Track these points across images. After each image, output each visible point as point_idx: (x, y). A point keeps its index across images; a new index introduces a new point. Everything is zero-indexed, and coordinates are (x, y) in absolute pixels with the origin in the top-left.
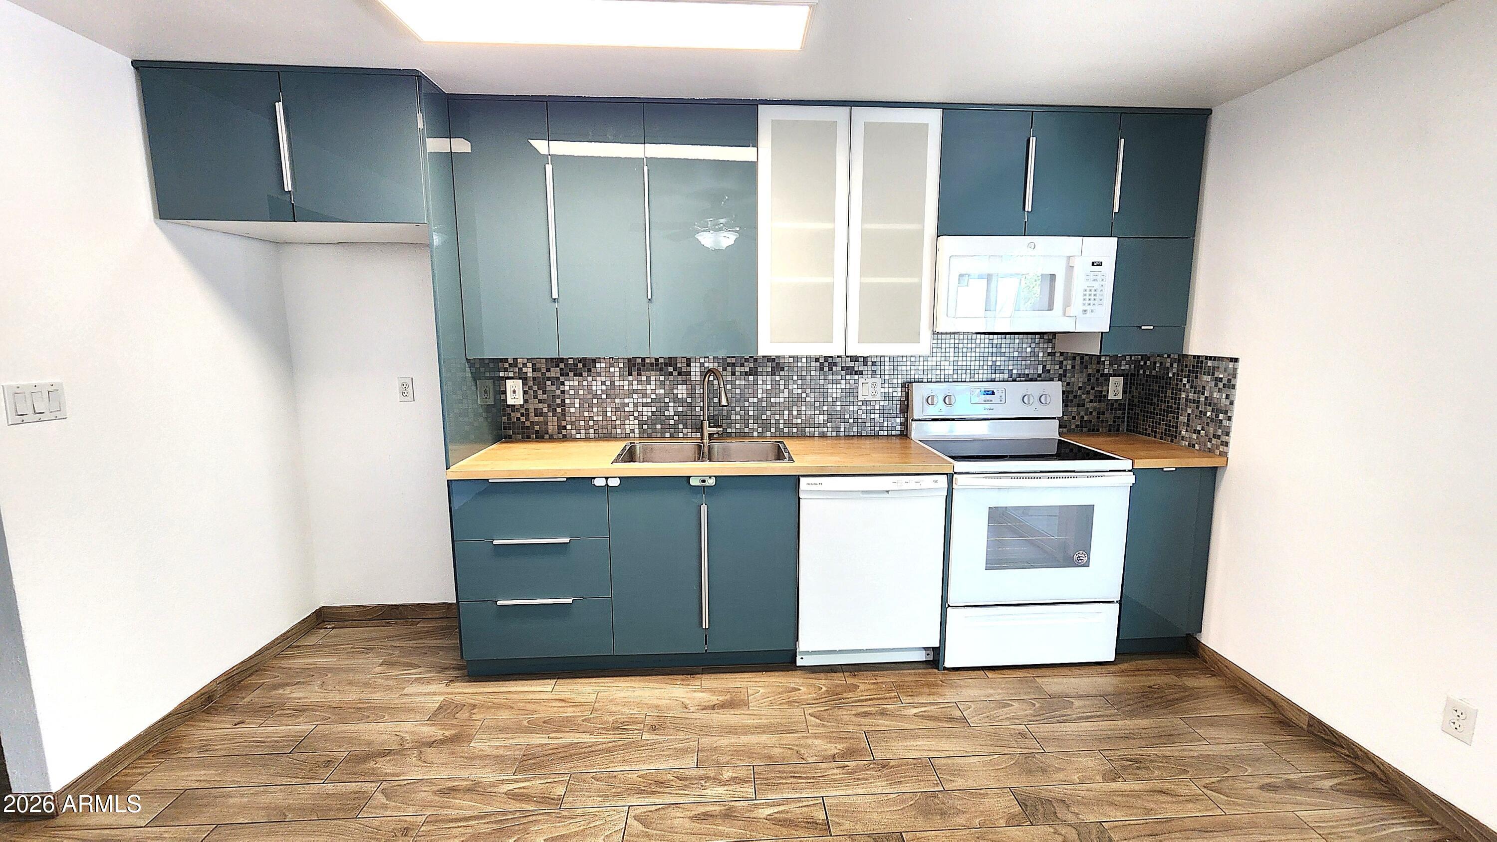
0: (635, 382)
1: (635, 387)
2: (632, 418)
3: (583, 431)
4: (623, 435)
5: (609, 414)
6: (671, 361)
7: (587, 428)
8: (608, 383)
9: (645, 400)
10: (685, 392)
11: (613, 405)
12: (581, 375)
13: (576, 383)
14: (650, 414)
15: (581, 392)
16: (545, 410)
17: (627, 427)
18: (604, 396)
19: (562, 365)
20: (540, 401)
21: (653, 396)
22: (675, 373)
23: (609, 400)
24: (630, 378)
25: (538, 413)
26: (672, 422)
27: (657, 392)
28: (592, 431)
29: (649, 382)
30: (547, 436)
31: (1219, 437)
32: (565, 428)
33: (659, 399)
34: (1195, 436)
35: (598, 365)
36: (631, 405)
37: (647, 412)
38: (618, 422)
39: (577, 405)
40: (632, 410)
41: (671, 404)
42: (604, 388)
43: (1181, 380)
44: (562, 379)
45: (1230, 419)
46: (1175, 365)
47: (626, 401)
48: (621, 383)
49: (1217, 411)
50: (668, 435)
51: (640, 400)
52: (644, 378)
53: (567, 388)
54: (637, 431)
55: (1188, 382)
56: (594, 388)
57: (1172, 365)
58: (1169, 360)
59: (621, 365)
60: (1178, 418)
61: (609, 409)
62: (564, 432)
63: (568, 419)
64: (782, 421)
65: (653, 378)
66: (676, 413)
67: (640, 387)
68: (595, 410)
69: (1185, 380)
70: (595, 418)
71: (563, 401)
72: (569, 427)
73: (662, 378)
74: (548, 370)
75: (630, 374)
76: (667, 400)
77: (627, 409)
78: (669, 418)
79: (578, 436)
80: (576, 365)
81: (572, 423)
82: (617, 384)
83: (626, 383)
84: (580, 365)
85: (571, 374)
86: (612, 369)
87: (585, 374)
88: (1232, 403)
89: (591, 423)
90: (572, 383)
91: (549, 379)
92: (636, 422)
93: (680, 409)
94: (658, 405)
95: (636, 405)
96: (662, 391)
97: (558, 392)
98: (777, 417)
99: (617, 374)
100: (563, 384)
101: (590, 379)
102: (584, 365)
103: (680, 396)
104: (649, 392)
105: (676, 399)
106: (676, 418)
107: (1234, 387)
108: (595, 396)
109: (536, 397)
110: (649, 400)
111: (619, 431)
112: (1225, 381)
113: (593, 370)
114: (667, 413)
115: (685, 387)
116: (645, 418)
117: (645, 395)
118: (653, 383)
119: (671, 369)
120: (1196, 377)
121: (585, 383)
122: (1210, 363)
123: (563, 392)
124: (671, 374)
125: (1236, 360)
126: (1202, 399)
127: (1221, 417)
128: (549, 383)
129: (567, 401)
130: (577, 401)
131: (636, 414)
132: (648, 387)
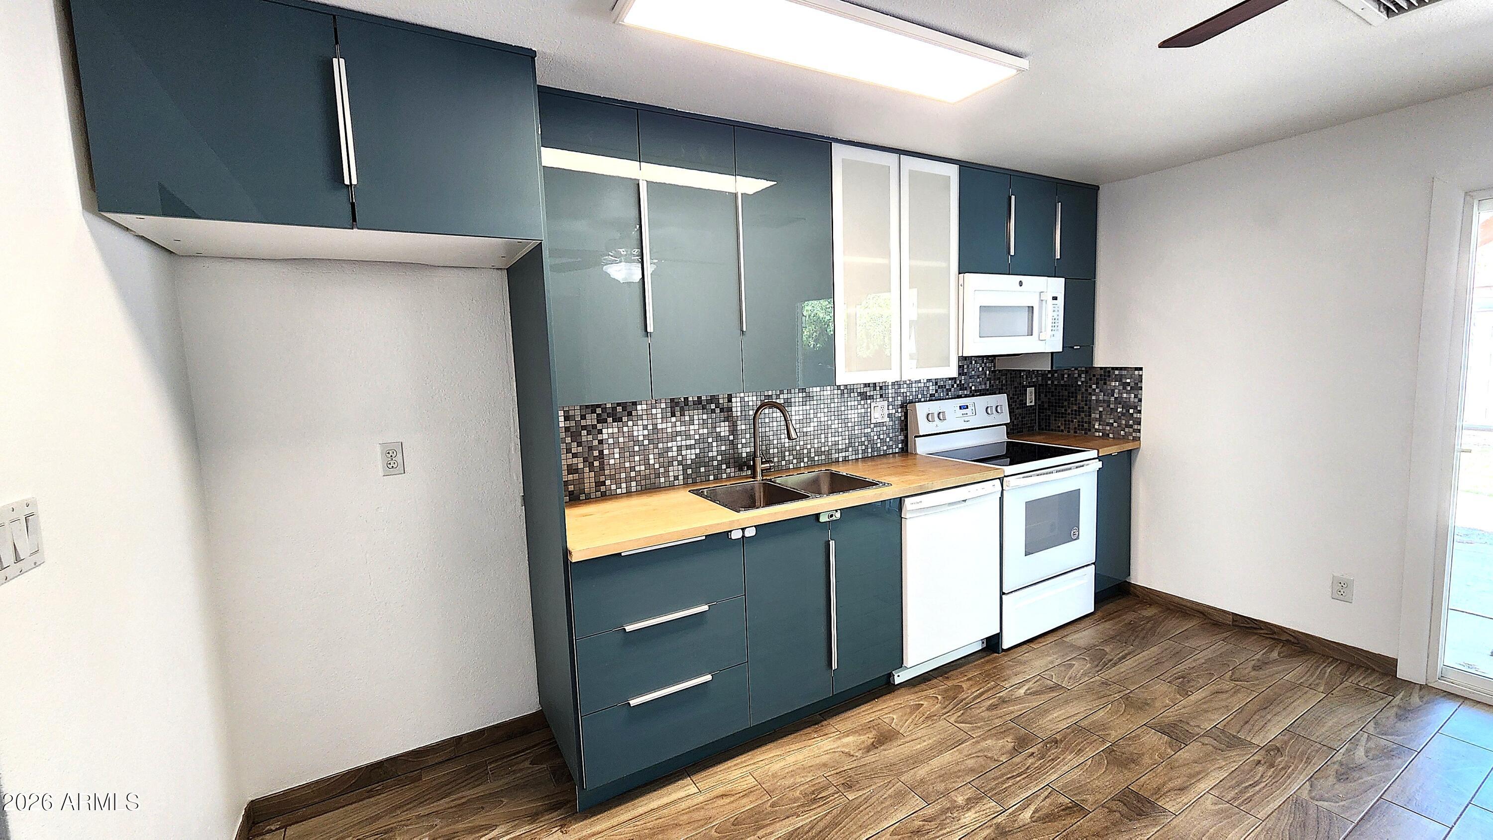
0: (678, 424)
1: (678, 429)
2: (675, 463)
3: (624, 485)
4: (667, 484)
5: (652, 462)
6: (713, 399)
7: (629, 480)
8: (650, 427)
9: (688, 442)
10: (727, 428)
11: (656, 451)
12: (620, 420)
13: (616, 430)
14: (693, 457)
15: (621, 440)
16: (581, 466)
17: (671, 474)
18: (646, 442)
19: (599, 411)
20: (575, 455)
21: (697, 437)
22: (718, 410)
23: (651, 446)
24: (674, 419)
25: (572, 470)
26: (715, 463)
27: (701, 431)
28: (633, 484)
29: (692, 422)
30: (583, 497)
31: (1131, 426)
32: (604, 483)
33: (702, 440)
34: (1108, 428)
35: (639, 407)
36: (675, 449)
37: (691, 455)
38: (662, 470)
39: (617, 456)
40: (675, 454)
41: (715, 444)
42: (646, 432)
43: (1091, 387)
44: (599, 426)
45: (1140, 412)
46: (1083, 376)
47: (670, 445)
48: (664, 426)
49: (1127, 406)
50: (712, 478)
51: (684, 443)
52: (687, 418)
53: (605, 436)
54: (681, 477)
55: (1097, 387)
56: (635, 434)
57: (1080, 376)
58: (1076, 372)
59: (663, 405)
60: (1090, 416)
61: (651, 456)
62: (603, 488)
63: (607, 472)
65: (696, 417)
66: (719, 452)
67: (683, 428)
68: (637, 458)
69: (1094, 386)
70: (637, 468)
71: (601, 452)
72: (608, 482)
73: (705, 417)
74: (583, 417)
75: (673, 415)
76: (710, 440)
77: (670, 454)
78: (713, 459)
79: (619, 491)
80: (614, 409)
81: (612, 477)
82: (659, 426)
83: (669, 425)
84: (619, 409)
85: (610, 420)
86: (654, 411)
87: (625, 419)
88: (1140, 400)
89: (633, 474)
90: (610, 431)
91: (584, 428)
92: (680, 467)
93: (723, 448)
94: (702, 446)
95: (680, 449)
96: (705, 431)
97: (596, 443)
99: (659, 416)
100: (600, 432)
101: (630, 423)
102: (624, 409)
103: (722, 434)
104: (692, 432)
105: (718, 438)
106: (719, 458)
107: (1141, 388)
108: (637, 442)
109: (569, 451)
110: (693, 442)
111: (662, 480)
112: (1132, 384)
113: (634, 413)
114: (710, 454)
115: (727, 423)
116: (689, 462)
117: (688, 437)
118: (696, 422)
119: (713, 406)
120: (1105, 384)
121: (625, 429)
122: (1117, 372)
123: (601, 442)
124: (713, 411)
125: (1141, 369)
126: (1113, 399)
127: (1131, 411)
128: (584, 432)
129: (606, 452)
130: (616, 450)
131: (680, 458)
132: (692, 427)
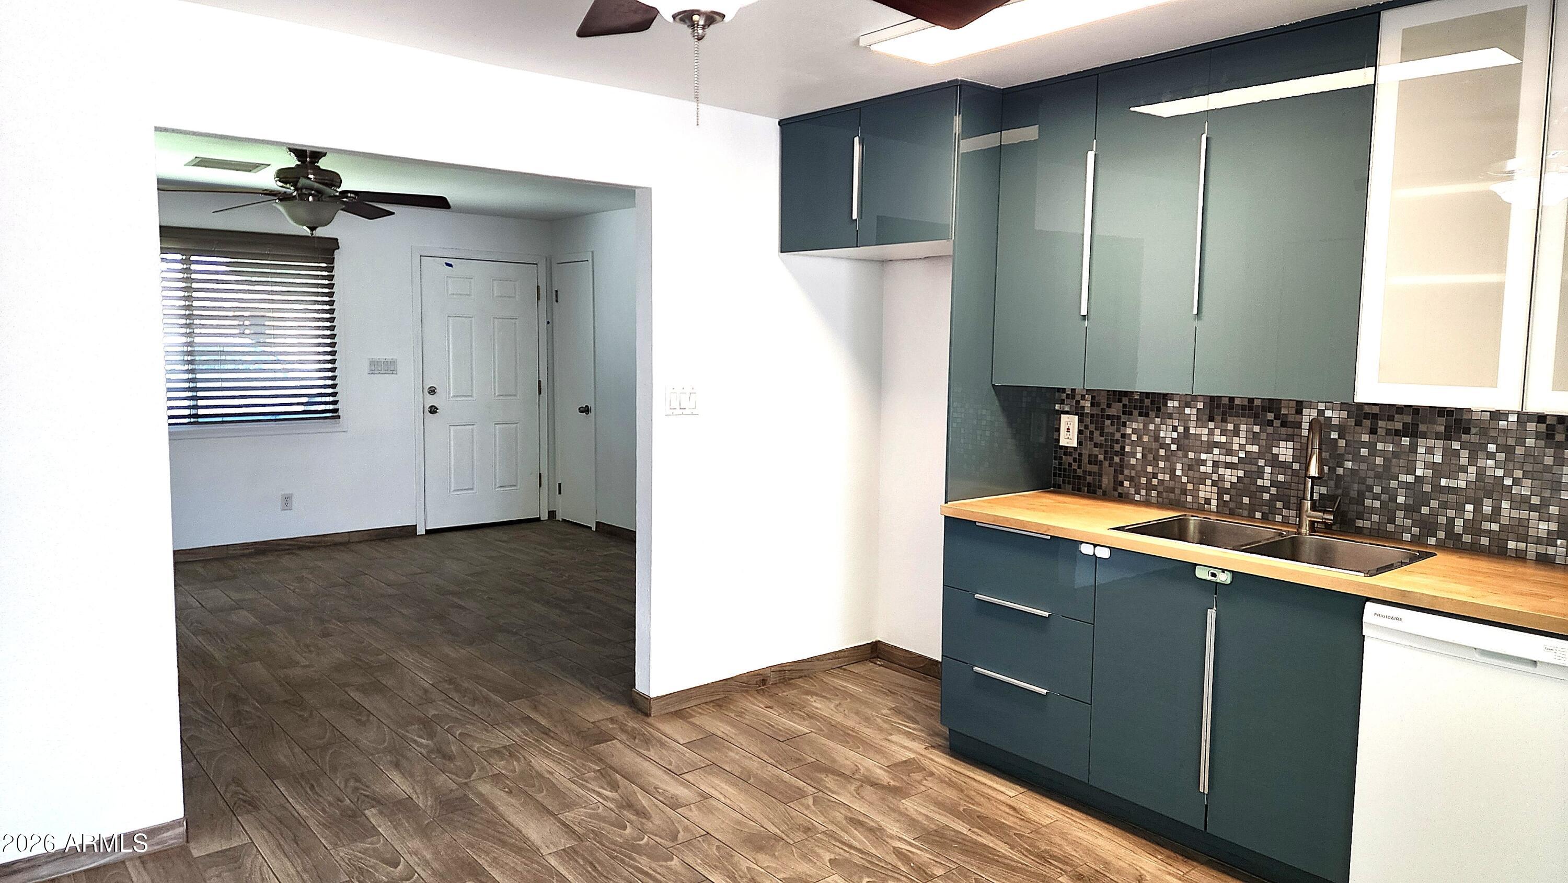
0: (1217, 431)
1: (1217, 439)
2: (1209, 482)
3: (1143, 492)
4: (1195, 506)
5: (1179, 473)
6: (1272, 405)
7: (1149, 487)
8: (1181, 429)
9: (1229, 459)
10: (1290, 452)
11: (1185, 460)
12: (1147, 415)
13: (1141, 426)
14: (1235, 480)
15: (1145, 439)
16: (1101, 457)
17: (1201, 494)
18: (1174, 447)
19: (1125, 401)
20: (1096, 445)
21: (1242, 454)
22: (1277, 423)
23: (1180, 453)
24: (1211, 425)
25: (1093, 460)
26: (1266, 496)
27: (1249, 448)
28: (1154, 493)
29: (1236, 433)
30: (1100, 492)
32: (1122, 484)
33: (1250, 459)
35: (1170, 404)
36: (1210, 463)
37: (1231, 476)
38: (1190, 486)
39: (1139, 456)
40: (1210, 470)
41: (1268, 469)
42: (1175, 435)
44: (1124, 418)
47: (1203, 456)
48: (1199, 431)
50: (1258, 515)
51: (1222, 458)
52: (1230, 427)
53: (1129, 431)
54: (1214, 502)
56: (1162, 434)
59: (1200, 405)
61: (1179, 466)
62: (1120, 489)
63: (1126, 472)
64: (1459, 522)
65: (1243, 427)
66: (1274, 483)
67: (1223, 439)
68: (1161, 464)
70: (1160, 476)
71: (1123, 448)
72: (1126, 484)
73: (1257, 429)
74: (1109, 406)
75: (1211, 419)
76: (1261, 463)
77: (1203, 469)
78: (1264, 489)
79: (1137, 497)
80: (1142, 401)
81: (1131, 479)
82: (1192, 431)
83: (1206, 431)
84: (1147, 402)
85: (1136, 413)
86: (1187, 411)
87: (1152, 414)
89: (1155, 481)
90: (1135, 425)
91: (1108, 417)
92: (1215, 489)
93: (1281, 478)
94: (1248, 467)
95: (1216, 464)
96: (1255, 448)
97: (1118, 436)
98: (1451, 513)
99: (1194, 418)
100: (1124, 425)
101: (1158, 420)
102: (1152, 402)
103: (1282, 458)
104: (1236, 447)
105: (1274, 461)
106: (1273, 491)
108: (1163, 446)
109: (1091, 439)
110: (1235, 460)
111: (1189, 499)
113: (1163, 409)
114: (1260, 482)
115: (1290, 444)
116: (1227, 485)
117: (1230, 452)
118: (1242, 434)
119: (1270, 416)
121: (1152, 427)
123: (1124, 436)
124: (1270, 423)
128: (1108, 422)
129: (1127, 449)
130: (1139, 449)
131: (1215, 477)
132: (1236, 439)
